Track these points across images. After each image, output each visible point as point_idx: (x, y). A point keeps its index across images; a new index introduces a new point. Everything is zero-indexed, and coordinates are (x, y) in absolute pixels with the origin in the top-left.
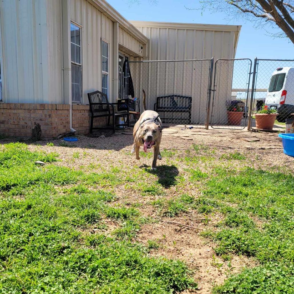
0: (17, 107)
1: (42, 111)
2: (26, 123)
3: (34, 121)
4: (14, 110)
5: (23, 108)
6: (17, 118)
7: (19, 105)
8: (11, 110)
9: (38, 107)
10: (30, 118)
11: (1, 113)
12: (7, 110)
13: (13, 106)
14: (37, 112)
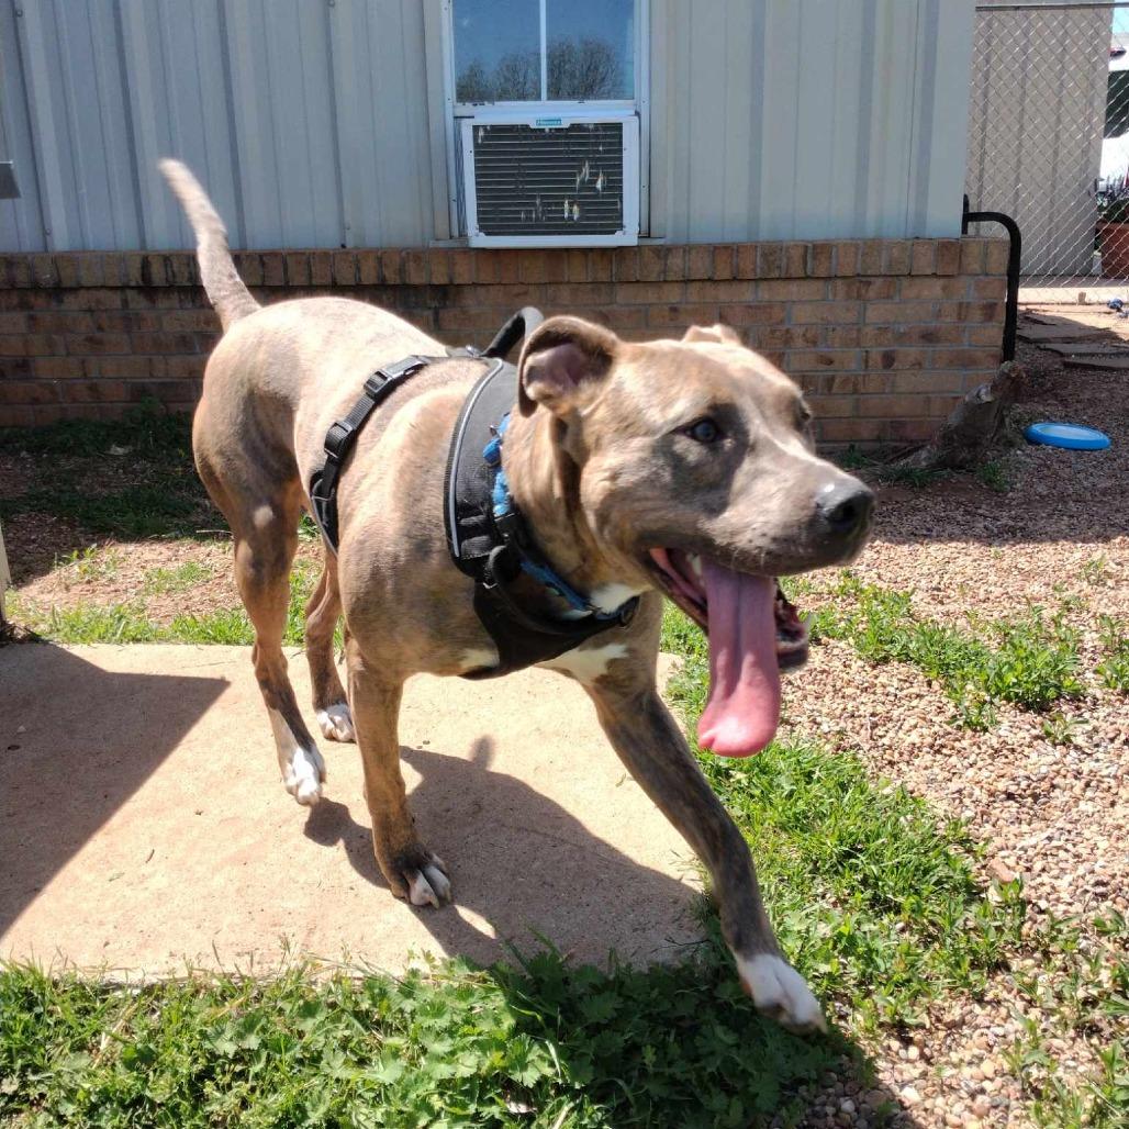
0: (779, 267)
1: (941, 282)
2: (831, 362)
3: (880, 345)
4: (757, 286)
5: (822, 272)
6: (773, 332)
7: (797, 254)
8: (735, 286)
9: (925, 263)
10: (859, 330)
11: (666, 308)
12: (710, 290)
13: (755, 263)
14: (910, 290)
